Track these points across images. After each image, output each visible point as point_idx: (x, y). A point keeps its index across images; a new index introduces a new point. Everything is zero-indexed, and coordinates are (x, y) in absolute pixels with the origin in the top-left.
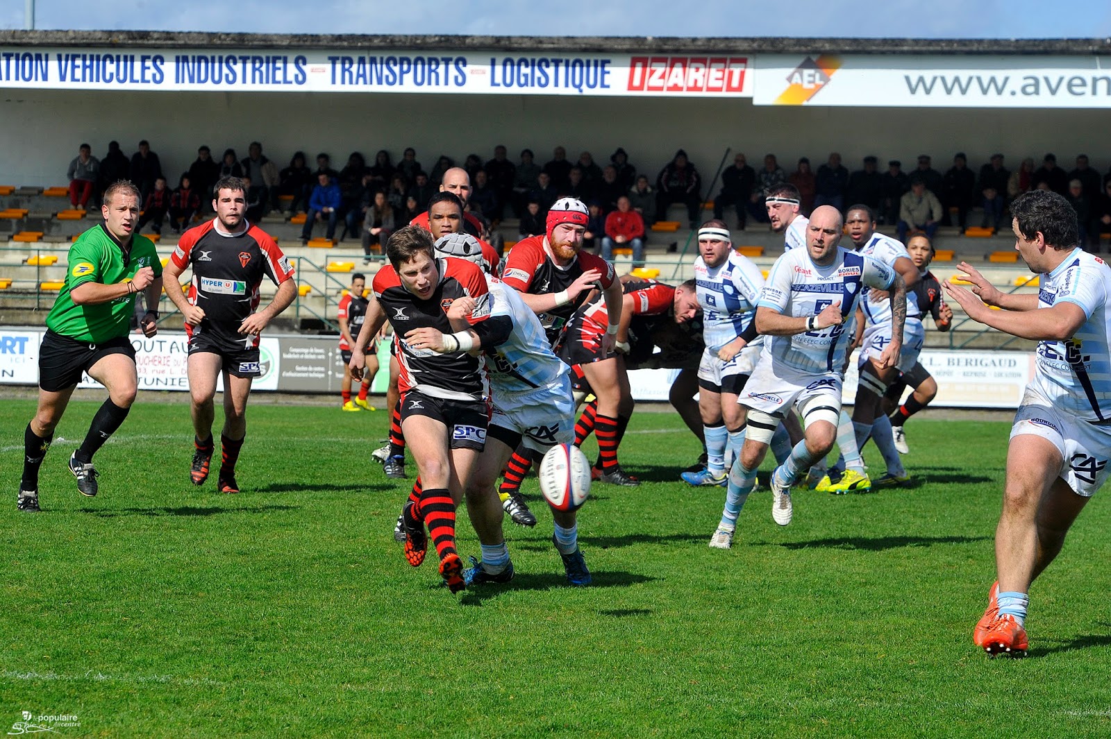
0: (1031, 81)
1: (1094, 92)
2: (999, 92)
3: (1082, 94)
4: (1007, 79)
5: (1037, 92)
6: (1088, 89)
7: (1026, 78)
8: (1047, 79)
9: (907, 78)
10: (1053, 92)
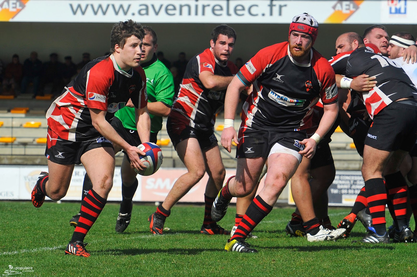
0: (144, 7)
1: (181, 14)
2: (125, 13)
3: (174, 14)
4: (129, 6)
5: (147, 14)
6: (177, 12)
7: (141, 5)
8: (153, 6)
9: (71, 6)
10: (157, 13)
